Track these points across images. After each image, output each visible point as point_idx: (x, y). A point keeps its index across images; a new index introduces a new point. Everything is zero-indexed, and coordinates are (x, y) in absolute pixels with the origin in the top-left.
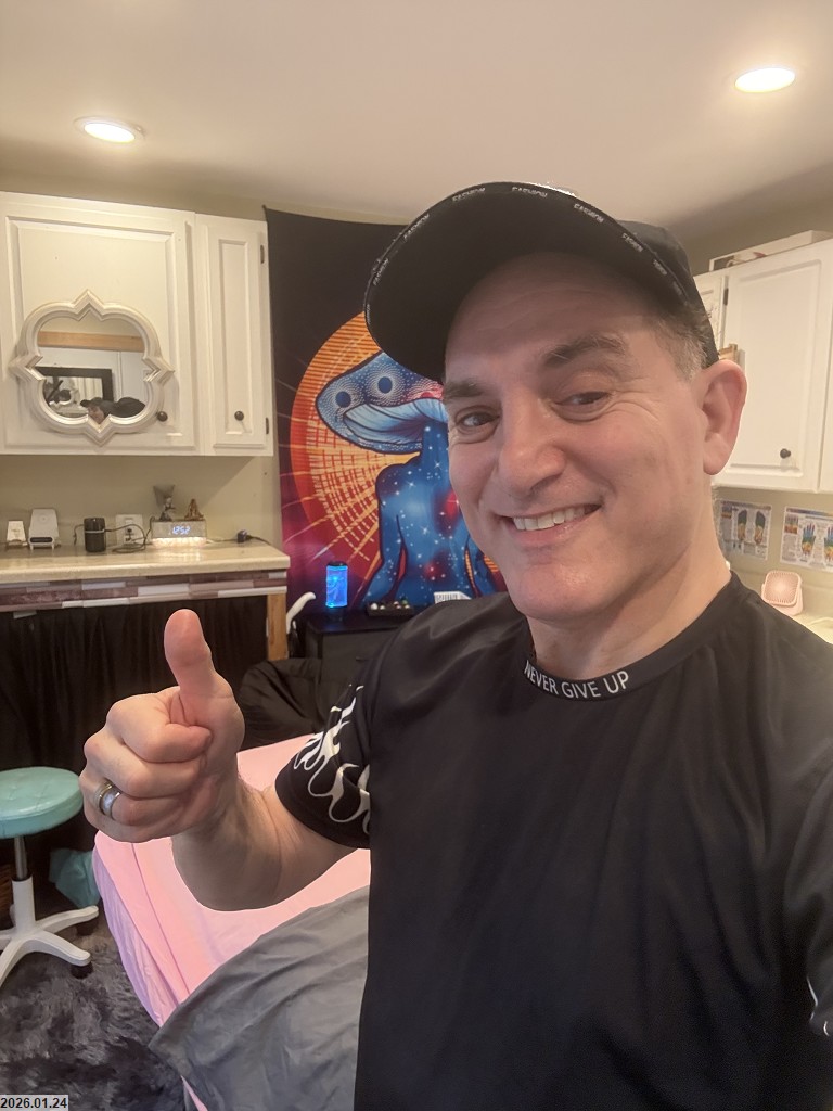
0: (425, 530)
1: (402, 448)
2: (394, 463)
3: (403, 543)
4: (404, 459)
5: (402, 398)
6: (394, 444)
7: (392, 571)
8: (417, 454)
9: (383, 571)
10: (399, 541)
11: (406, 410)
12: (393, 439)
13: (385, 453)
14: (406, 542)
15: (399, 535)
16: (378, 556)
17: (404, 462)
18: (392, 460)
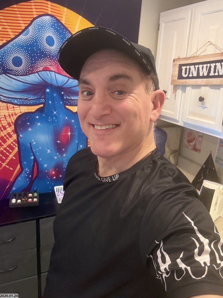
0: (49, 151)
1: (31, 102)
2: (27, 111)
3: (35, 158)
4: (33, 109)
5: (29, 70)
6: (26, 99)
7: (28, 175)
8: (42, 106)
9: (23, 175)
10: (32, 158)
11: (33, 78)
12: (25, 96)
13: (19, 105)
14: (37, 157)
15: (32, 154)
16: (19, 167)
17: (33, 111)
18: (24, 109)
